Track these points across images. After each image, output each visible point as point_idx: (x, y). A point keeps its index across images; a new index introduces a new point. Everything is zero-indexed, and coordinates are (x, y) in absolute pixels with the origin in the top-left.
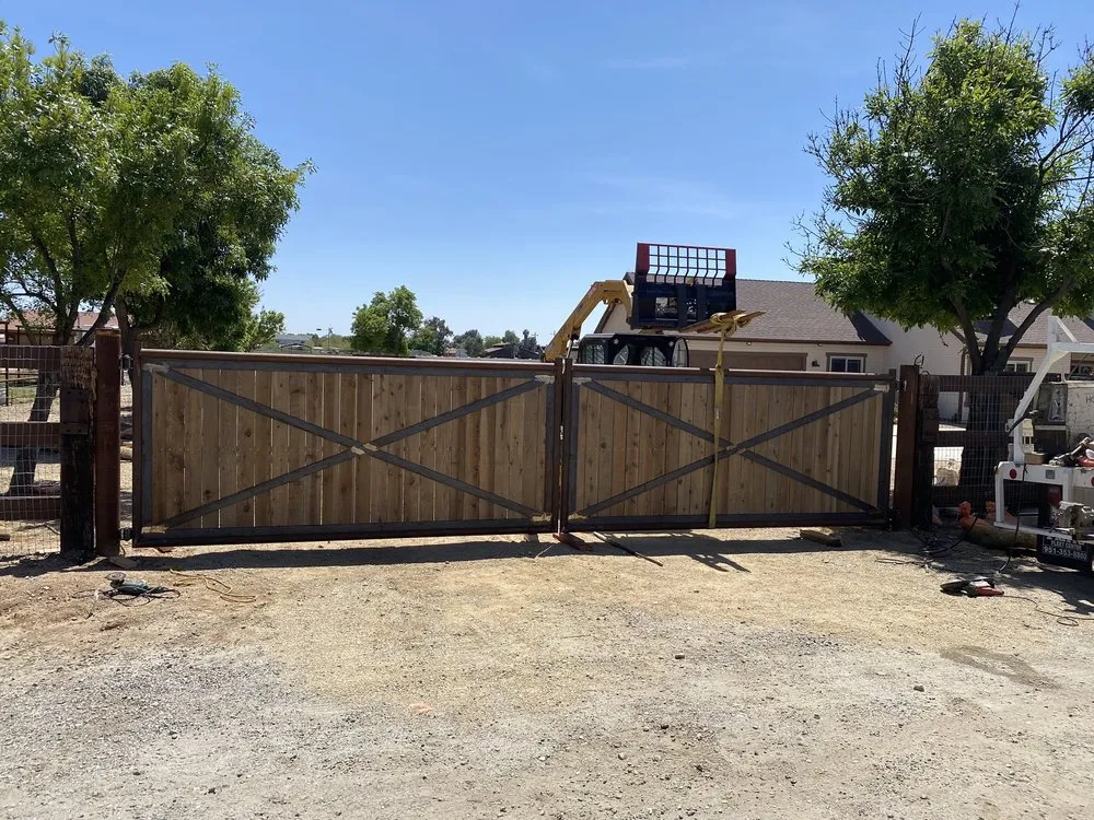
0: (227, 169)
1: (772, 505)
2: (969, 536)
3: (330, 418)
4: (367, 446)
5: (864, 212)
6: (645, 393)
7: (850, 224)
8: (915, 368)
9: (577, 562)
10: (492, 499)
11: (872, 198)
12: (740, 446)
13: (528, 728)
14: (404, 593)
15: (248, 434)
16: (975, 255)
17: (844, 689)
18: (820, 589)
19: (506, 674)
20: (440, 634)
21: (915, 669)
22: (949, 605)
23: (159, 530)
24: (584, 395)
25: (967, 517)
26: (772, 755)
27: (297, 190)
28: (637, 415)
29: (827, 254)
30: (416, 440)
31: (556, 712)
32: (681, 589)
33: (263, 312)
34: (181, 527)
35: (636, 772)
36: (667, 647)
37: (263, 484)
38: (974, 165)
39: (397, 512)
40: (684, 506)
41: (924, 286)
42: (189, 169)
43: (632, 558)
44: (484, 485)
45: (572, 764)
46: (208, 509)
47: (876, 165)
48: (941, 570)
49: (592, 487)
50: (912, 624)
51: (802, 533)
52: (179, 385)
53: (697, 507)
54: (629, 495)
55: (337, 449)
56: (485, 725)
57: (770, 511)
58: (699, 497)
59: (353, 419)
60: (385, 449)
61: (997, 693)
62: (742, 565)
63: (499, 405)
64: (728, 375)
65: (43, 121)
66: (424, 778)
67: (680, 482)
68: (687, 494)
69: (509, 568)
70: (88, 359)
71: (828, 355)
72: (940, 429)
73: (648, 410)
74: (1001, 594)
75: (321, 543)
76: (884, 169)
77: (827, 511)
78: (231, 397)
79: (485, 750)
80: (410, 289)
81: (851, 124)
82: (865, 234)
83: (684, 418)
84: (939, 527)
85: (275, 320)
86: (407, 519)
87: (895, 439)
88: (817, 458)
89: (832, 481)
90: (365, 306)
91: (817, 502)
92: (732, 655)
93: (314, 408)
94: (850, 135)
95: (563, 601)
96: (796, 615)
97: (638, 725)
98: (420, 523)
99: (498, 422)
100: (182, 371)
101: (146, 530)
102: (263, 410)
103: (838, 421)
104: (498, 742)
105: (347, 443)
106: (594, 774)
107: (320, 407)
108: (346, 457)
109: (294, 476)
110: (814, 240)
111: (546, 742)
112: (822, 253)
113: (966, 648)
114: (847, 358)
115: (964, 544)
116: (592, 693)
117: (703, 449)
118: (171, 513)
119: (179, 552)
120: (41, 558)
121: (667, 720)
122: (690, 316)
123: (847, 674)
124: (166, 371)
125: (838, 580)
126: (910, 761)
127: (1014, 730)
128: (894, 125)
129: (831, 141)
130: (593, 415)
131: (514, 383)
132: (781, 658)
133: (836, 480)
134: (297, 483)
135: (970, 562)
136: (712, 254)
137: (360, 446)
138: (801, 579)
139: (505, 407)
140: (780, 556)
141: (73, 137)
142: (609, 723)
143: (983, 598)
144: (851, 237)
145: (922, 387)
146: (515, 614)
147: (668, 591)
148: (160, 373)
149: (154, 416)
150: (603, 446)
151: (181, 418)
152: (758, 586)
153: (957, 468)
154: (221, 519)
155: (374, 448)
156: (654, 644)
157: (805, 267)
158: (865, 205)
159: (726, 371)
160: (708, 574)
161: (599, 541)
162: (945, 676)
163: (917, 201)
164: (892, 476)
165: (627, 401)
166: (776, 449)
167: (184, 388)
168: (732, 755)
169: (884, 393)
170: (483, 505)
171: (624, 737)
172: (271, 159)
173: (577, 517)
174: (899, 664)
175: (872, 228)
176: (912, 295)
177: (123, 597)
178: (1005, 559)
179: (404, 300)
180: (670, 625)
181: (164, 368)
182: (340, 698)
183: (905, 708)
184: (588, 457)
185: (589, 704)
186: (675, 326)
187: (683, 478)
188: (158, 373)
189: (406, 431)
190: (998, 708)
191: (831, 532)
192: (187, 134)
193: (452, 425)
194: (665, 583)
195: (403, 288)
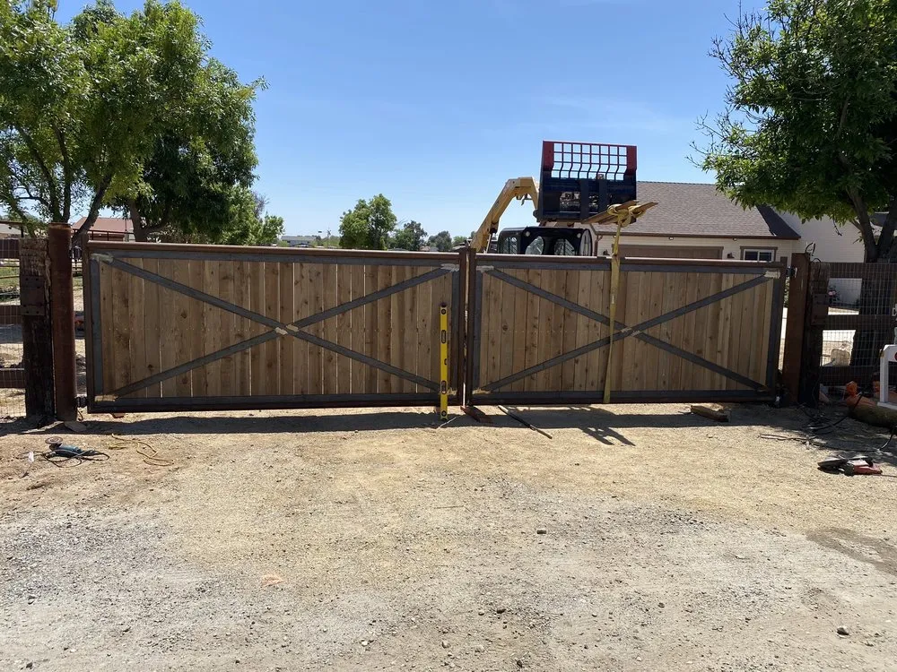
0: (188, 86)
1: (664, 382)
2: (855, 414)
3: (256, 303)
4: (290, 327)
5: (765, 111)
6: (544, 280)
7: (751, 122)
8: (806, 255)
9: (475, 433)
10: (402, 374)
11: (771, 96)
12: (635, 328)
13: (366, 606)
14: (306, 460)
15: (184, 315)
16: (871, 147)
17: (699, 574)
18: (698, 463)
19: (367, 545)
20: (325, 501)
21: (777, 552)
22: (824, 483)
23: (110, 398)
24: (487, 281)
25: (853, 395)
26: (602, 649)
27: (252, 105)
28: (537, 300)
29: (730, 151)
30: (335, 321)
31: (399, 589)
32: (562, 462)
33: (267, 217)
34: (129, 396)
35: (453, 665)
36: (531, 521)
37: (198, 360)
38: (873, 59)
39: (317, 385)
40: (580, 383)
41: (821, 179)
42: (152, 86)
43: (526, 431)
44: (395, 362)
45: (392, 652)
46: (152, 380)
47: (776, 65)
48: (822, 447)
49: (494, 366)
50: (783, 504)
51: (693, 408)
52: (123, 272)
53: (592, 385)
54: (529, 372)
55: (263, 329)
56: (326, 600)
57: (662, 388)
58: (595, 375)
59: (276, 304)
60: (305, 329)
61: (859, 584)
62: (629, 439)
63: (408, 292)
64: (623, 262)
65: (19, 44)
66: (237, 662)
67: (577, 362)
68: (584, 372)
69: (410, 438)
70: (43, 250)
71: (742, 248)
72: (830, 313)
73: (547, 295)
74: (879, 473)
75: (252, 412)
76: (784, 68)
77: (717, 388)
78: (170, 284)
79: (313, 630)
80: (386, 197)
81: (754, 27)
82: (765, 131)
83: (581, 303)
84: (827, 404)
85: (276, 223)
86: (326, 391)
87: (784, 323)
88: (709, 339)
89: (723, 361)
90: (350, 211)
91: (706, 380)
92: (595, 530)
93: (242, 293)
94: (753, 37)
95: (448, 471)
96: (669, 491)
97: (475, 607)
98: (339, 395)
99: (408, 306)
100: (125, 260)
101: (98, 398)
102: (197, 295)
103: (729, 306)
104: (331, 621)
105: (272, 324)
106: (410, 664)
107: (247, 292)
108: (271, 336)
109: (226, 353)
110: (718, 140)
111: (377, 623)
112: (725, 151)
113: (834, 530)
114: (759, 251)
115: (849, 422)
116: (443, 569)
117: (599, 332)
118: (119, 384)
119: (130, 418)
120: (11, 421)
121: (507, 602)
122: (592, 209)
123: (705, 556)
124: (111, 260)
125: (718, 454)
126: (749, 666)
127: (871, 629)
128: (795, 25)
129: (735, 44)
130: (495, 300)
131: (421, 271)
132: (644, 537)
133: (726, 359)
134: (228, 358)
135: (853, 440)
136: (614, 151)
137: (283, 326)
138: (682, 454)
139: (414, 292)
140: (667, 430)
141: (46, 58)
142: (447, 603)
143: (860, 476)
144: (750, 134)
145: (812, 273)
146: (400, 483)
147: (551, 463)
148: (107, 263)
149: (102, 298)
150: (505, 328)
151: (126, 301)
152: (639, 459)
153: (849, 349)
154: (164, 389)
155: (296, 329)
156: (520, 517)
157: (707, 165)
158: (764, 103)
159: (622, 259)
160: (593, 447)
161: (501, 413)
162: (807, 560)
163: (815, 97)
164: (781, 357)
165: (528, 287)
166: (669, 332)
167: (126, 275)
168: (561, 647)
169: (775, 279)
170: (394, 380)
171: (458, 621)
172: (229, 77)
173: (481, 392)
174: (761, 545)
175: (772, 124)
176: (809, 188)
177: (58, 459)
178: (888, 436)
179: (381, 206)
180: (542, 497)
181: (108, 258)
182: (203, 565)
183: (757, 598)
184: (490, 339)
185: (436, 581)
186: (578, 218)
187: (579, 358)
188: (104, 262)
189: (326, 314)
190: (857, 601)
191: (721, 407)
192: (150, 55)
193: (365, 308)
194: (549, 455)
195: (381, 196)
